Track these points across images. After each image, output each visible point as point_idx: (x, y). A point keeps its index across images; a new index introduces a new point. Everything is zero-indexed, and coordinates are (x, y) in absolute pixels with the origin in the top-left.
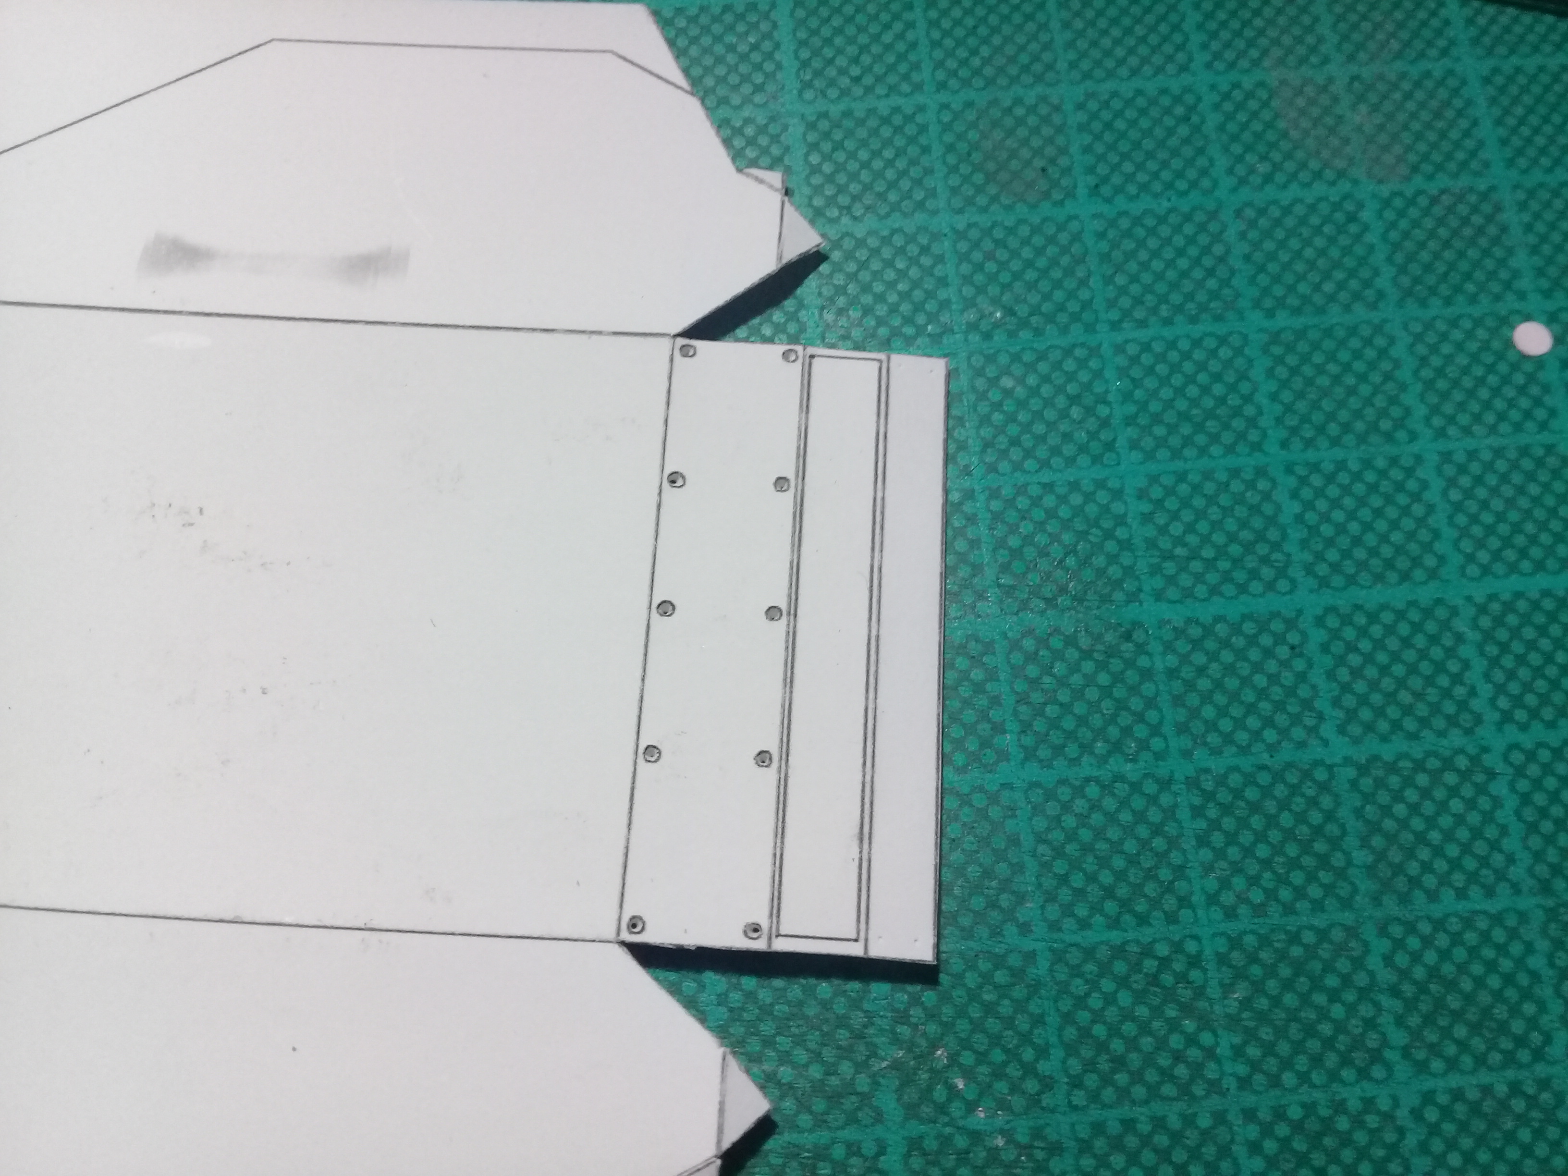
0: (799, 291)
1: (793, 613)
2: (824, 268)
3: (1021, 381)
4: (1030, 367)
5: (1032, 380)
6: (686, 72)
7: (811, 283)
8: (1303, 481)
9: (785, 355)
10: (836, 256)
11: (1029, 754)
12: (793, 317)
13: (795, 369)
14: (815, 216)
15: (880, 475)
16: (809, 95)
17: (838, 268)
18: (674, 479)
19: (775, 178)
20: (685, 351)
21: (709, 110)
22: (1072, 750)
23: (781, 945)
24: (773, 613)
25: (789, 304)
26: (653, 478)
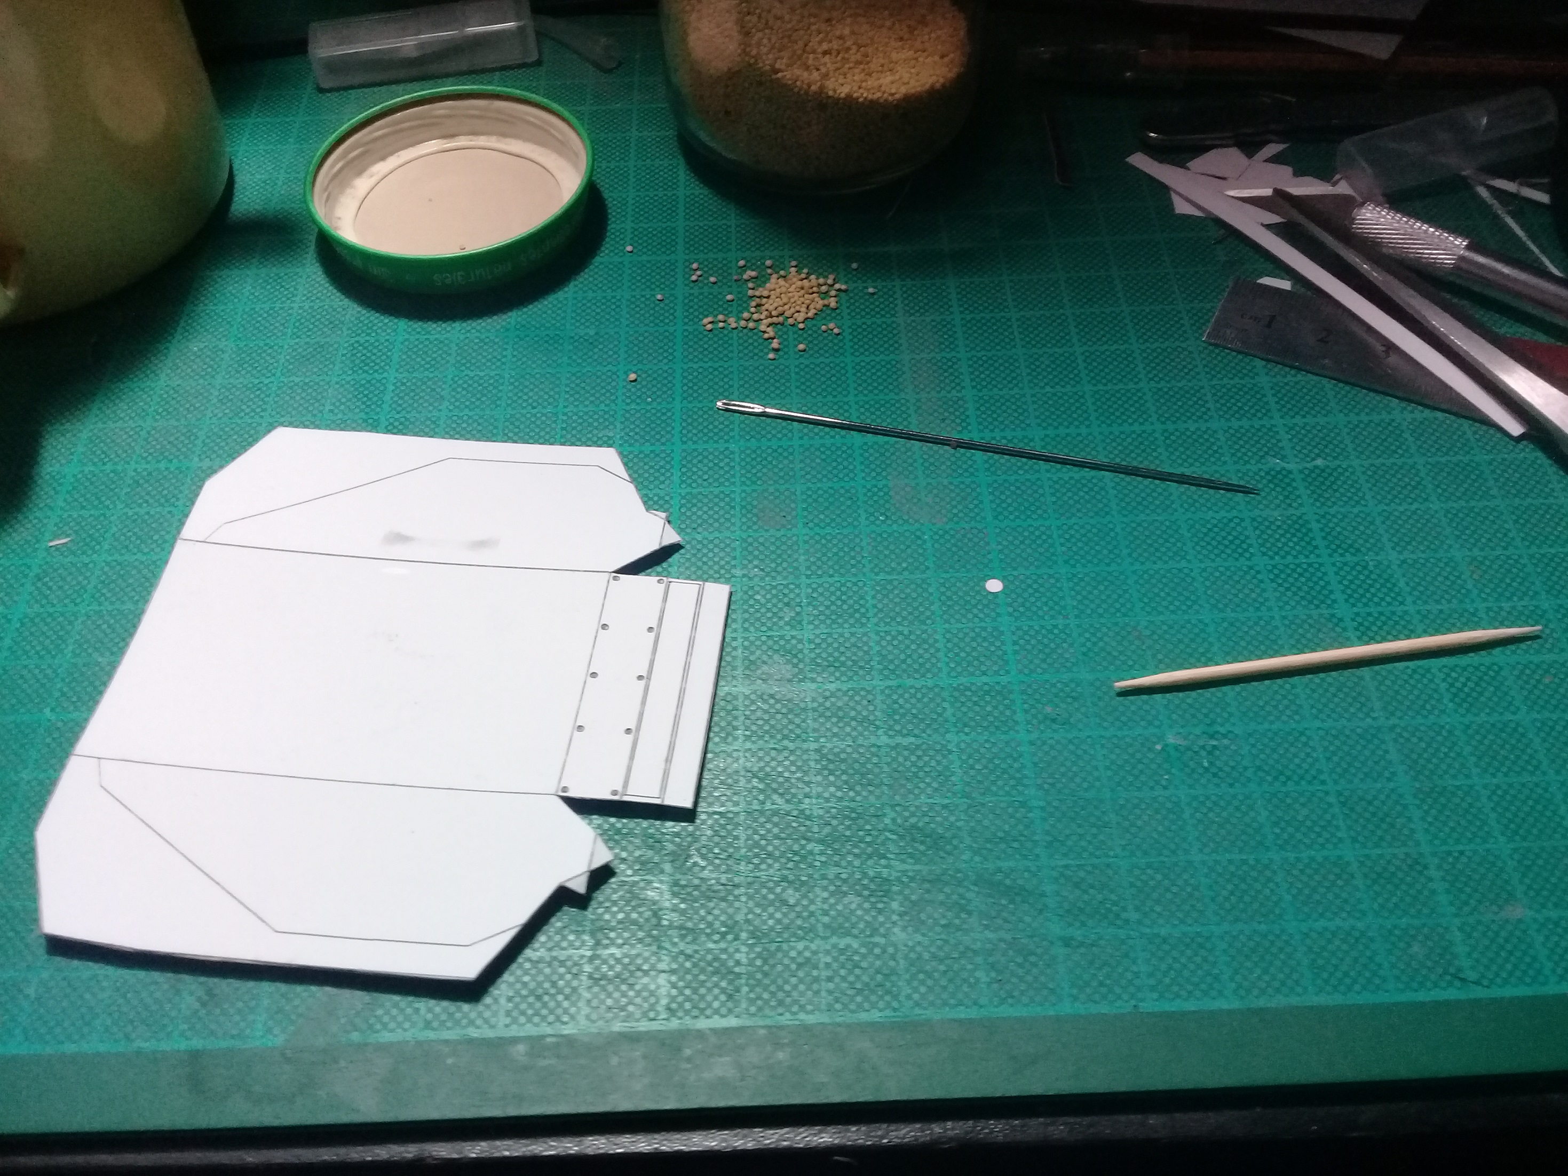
0: (670, 560)
1: (649, 678)
2: (682, 551)
3: (764, 596)
4: (769, 592)
5: (768, 596)
6: (630, 476)
7: (676, 557)
8: (882, 638)
9: (659, 581)
10: (688, 547)
11: (748, 738)
12: (665, 569)
13: (663, 586)
14: (680, 531)
15: (694, 627)
16: (683, 486)
17: (688, 551)
18: (605, 627)
19: (664, 515)
20: (615, 578)
21: (638, 489)
22: (767, 738)
23: (626, 798)
24: (640, 677)
25: (665, 565)
26: (595, 625)
